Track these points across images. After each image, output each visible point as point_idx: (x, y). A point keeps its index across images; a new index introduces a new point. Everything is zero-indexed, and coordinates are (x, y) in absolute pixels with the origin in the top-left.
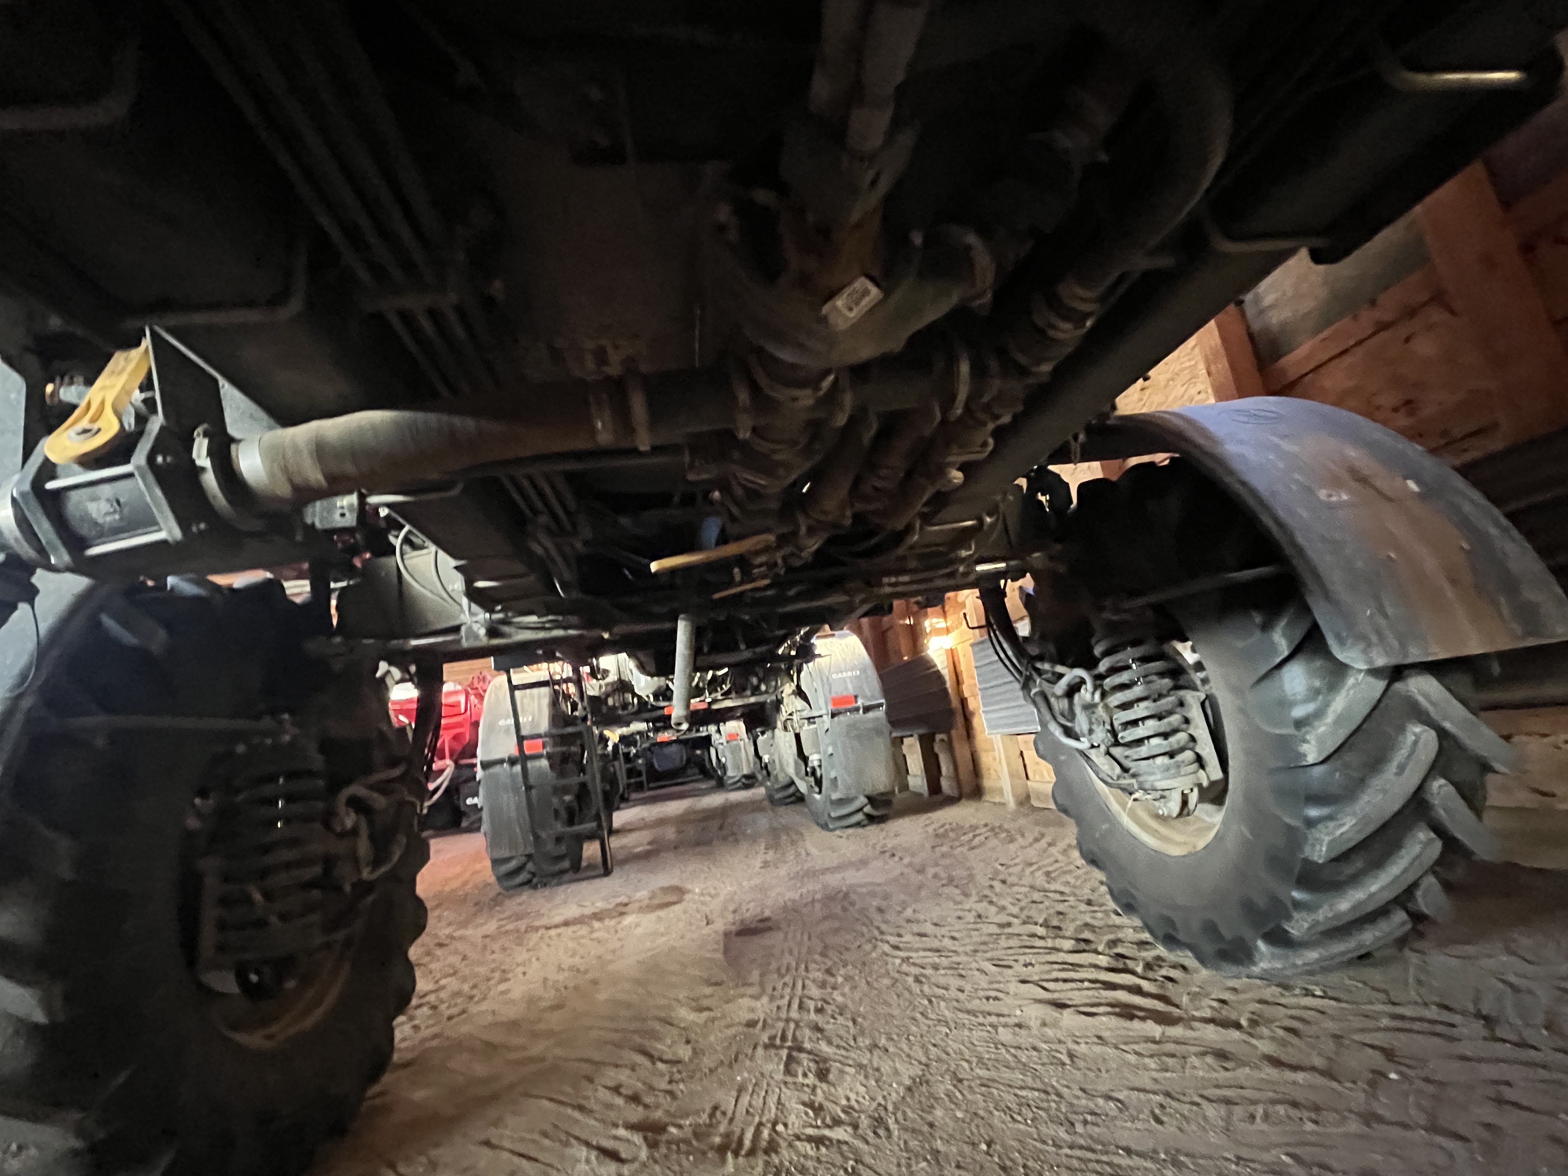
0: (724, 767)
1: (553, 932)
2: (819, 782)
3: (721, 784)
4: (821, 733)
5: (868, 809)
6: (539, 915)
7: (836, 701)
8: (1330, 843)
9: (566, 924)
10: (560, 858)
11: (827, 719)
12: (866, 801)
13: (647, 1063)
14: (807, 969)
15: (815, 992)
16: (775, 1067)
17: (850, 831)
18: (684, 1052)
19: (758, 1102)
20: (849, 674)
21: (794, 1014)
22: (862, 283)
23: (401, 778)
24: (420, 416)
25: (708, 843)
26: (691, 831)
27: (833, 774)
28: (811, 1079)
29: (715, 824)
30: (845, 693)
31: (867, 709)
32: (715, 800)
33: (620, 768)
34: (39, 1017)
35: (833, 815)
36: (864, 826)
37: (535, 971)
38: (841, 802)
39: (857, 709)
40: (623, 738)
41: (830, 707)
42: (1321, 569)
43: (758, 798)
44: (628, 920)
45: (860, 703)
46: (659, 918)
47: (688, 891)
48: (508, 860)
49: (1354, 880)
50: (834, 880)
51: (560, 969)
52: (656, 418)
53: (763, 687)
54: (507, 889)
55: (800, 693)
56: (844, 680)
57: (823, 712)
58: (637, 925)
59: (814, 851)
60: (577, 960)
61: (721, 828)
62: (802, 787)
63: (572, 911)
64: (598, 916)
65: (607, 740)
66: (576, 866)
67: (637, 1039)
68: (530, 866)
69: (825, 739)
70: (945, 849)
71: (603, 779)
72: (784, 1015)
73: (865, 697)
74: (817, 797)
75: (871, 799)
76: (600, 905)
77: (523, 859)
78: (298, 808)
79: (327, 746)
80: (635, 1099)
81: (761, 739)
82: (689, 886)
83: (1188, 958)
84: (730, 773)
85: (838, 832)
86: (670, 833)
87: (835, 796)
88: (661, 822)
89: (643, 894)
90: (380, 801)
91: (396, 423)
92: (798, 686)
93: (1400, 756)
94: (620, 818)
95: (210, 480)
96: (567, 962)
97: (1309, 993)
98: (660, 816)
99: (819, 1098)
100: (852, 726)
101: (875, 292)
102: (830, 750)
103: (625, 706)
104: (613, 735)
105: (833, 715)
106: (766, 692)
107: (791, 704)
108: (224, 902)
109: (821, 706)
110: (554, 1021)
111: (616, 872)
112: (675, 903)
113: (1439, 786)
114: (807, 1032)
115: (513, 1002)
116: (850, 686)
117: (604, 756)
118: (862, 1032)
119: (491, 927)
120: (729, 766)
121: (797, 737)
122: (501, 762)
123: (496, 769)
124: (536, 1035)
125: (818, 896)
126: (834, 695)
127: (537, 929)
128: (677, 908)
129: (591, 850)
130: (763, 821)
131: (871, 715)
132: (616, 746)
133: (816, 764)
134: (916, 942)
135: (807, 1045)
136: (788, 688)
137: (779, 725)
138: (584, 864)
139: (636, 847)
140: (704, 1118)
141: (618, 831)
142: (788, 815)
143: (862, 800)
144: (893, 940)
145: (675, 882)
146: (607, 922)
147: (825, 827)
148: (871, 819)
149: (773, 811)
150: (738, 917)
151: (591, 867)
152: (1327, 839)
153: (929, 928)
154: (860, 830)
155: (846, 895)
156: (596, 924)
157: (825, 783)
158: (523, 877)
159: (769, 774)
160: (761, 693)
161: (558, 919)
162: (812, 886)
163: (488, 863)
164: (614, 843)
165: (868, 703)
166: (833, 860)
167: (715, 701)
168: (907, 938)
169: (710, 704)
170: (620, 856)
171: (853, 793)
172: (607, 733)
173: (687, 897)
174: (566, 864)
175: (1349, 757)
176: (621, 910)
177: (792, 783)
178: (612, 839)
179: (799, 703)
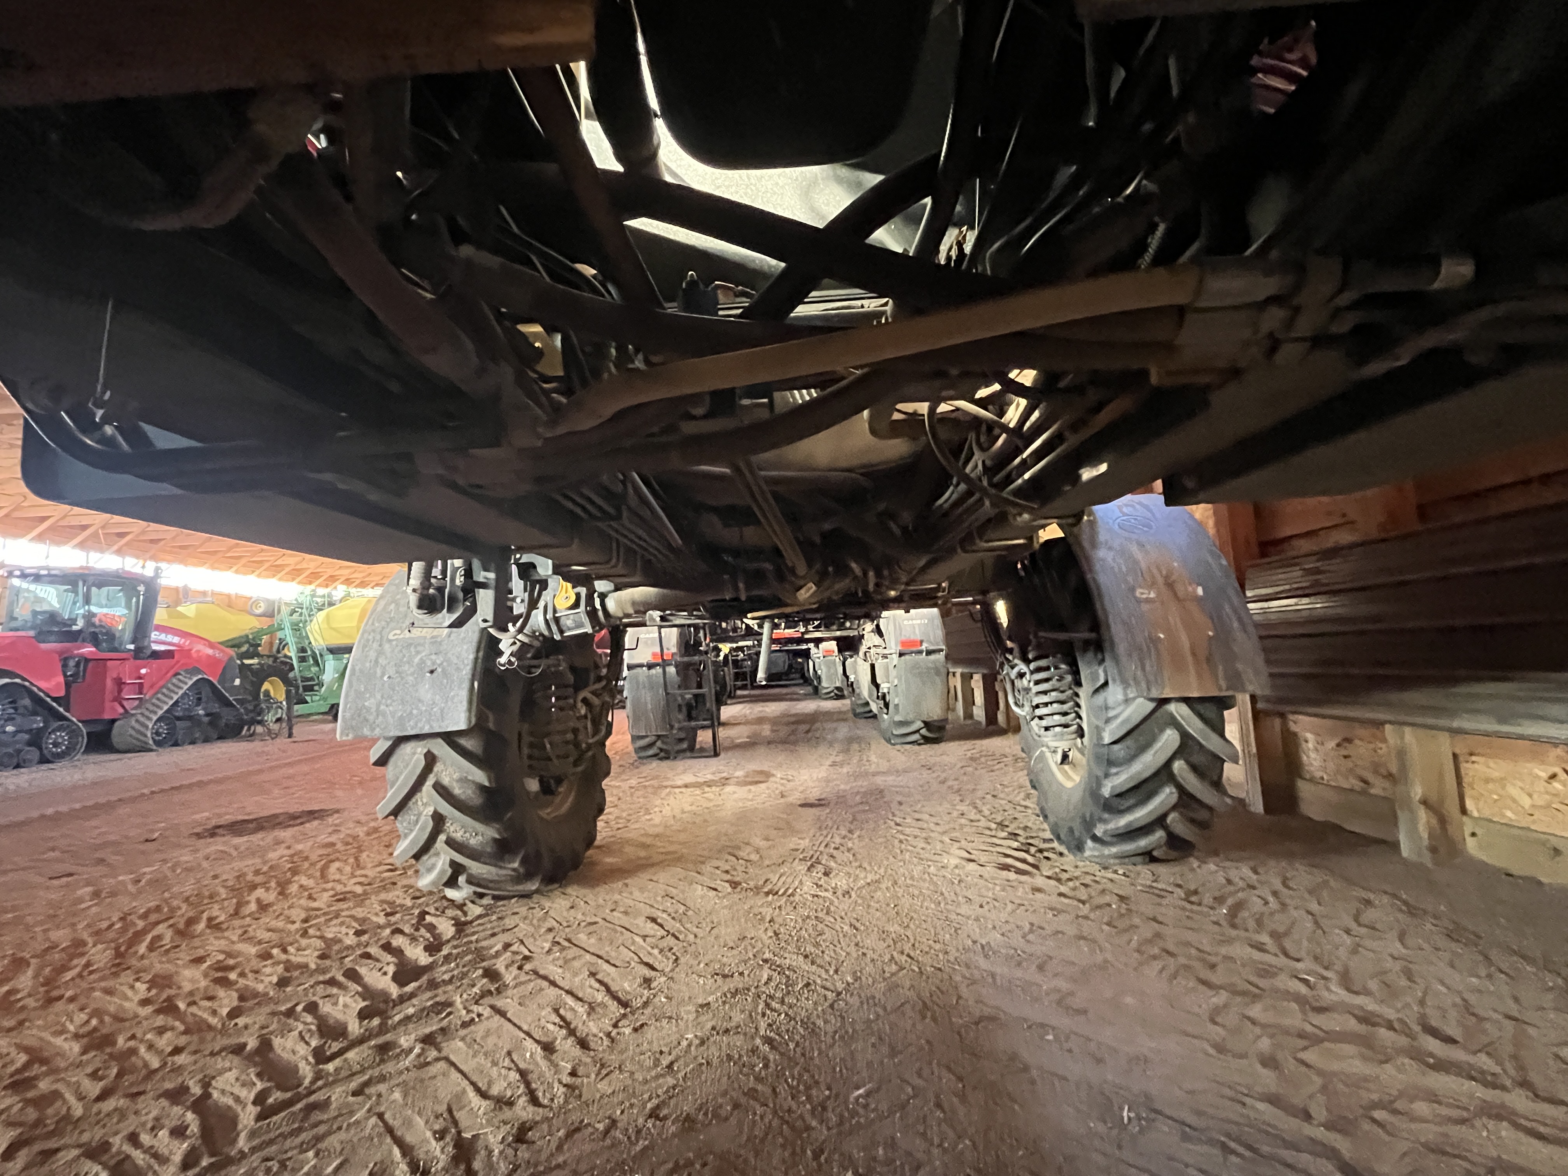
0: (819, 678)
1: (677, 790)
2: (887, 705)
3: (816, 692)
4: (891, 667)
5: (923, 731)
6: (668, 779)
7: (903, 644)
8: (1112, 787)
9: (686, 786)
10: (681, 740)
11: (895, 657)
12: (922, 725)
13: (734, 859)
14: (838, 829)
15: (837, 840)
16: (802, 868)
17: (908, 747)
18: (754, 857)
19: (790, 880)
20: (919, 622)
21: (822, 848)
22: (811, 585)
23: (604, 688)
24: (665, 591)
25: (795, 743)
26: (784, 731)
27: (896, 701)
28: (820, 875)
29: (804, 727)
30: (912, 637)
31: (929, 653)
32: (809, 706)
33: (729, 672)
34: (487, 784)
35: (895, 732)
36: (920, 744)
37: (667, 811)
38: (902, 724)
39: (921, 652)
40: (732, 649)
41: (899, 648)
42: (1116, 640)
43: (844, 709)
44: (728, 789)
45: (923, 647)
46: (750, 791)
47: (773, 775)
48: (643, 737)
49: (1129, 809)
50: (879, 780)
51: (683, 812)
52: (747, 589)
53: (848, 624)
54: (640, 758)
55: (878, 631)
56: (913, 626)
57: (893, 651)
58: (734, 793)
59: (873, 758)
60: (694, 808)
61: (808, 732)
62: (874, 707)
63: (689, 778)
64: (709, 784)
65: (720, 650)
66: (691, 748)
67: (730, 850)
68: (659, 744)
69: (893, 673)
70: (970, 769)
71: (716, 682)
72: (815, 848)
73: (929, 642)
74: (885, 716)
75: (927, 724)
76: (710, 777)
77: (654, 738)
78: (561, 703)
79: (573, 669)
80: (727, 872)
81: (849, 661)
82: (774, 772)
83: (1062, 849)
84: (824, 684)
85: (898, 747)
86: (766, 730)
87: (897, 718)
88: (760, 720)
89: (739, 773)
90: (596, 701)
91: (657, 594)
92: (878, 626)
93: (1158, 745)
94: (727, 712)
95: (600, 614)
96: (688, 808)
97: (1116, 872)
98: (761, 715)
99: (821, 882)
100: (915, 666)
101: (814, 588)
102: (896, 682)
103: (735, 630)
104: (725, 648)
105: (901, 655)
106: (850, 628)
107: (870, 639)
108: (531, 745)
109: (894, 647)
110: (682, 837)
111: (722, 755)
112: (761, 782)
113: (1178, 766)
114: (826, 857)
115: (655, 826)
116: (917, 631)
117: (715, 663)
118: (856, 860)
119: (633, 782)
120: (823, 678)
121: (873, 667)
122: (641, 666)
123: (639, 670)
124: (672, 843)
125: (863, 790)
126: (903, 638)
127: (666, 787)
128: (763, 786)
129: (704, 737)
130: (843, 731)
131: (933, 657)
132: (726, 656)
133: (886, 691)
134: (914, 823)
135: (823, 862)
136: (869, 626)
137: (861, 654)
138: (698, 746)
139: (739, 738)
140: (761, 883)
141: (724, 724)
142: (864, 728)
143: (919, 724)
144: (898, 820)
145: (766, 768)
146: (714, 788)
147: (888, 741)
148: (927, 740)
149: (854, 722)
150: (802, 796)
151: (702, 749)
152: (1110, 785)
153: (926, 817)
154: (916, 747)
155: (881, 791)
156: (707, 789)
157: (891, 707)
158: (651, 752)
159: (853, 690)
160: (847, 629)
161: (679, 783)
162: (863, 784)
163: (629, 737)
164: (722, 733)
165: (932, 648)
166: (884, 766)
167: (807, 632)
168: (908, 820)
169: (803, 633)
170: (726, 744)
171: (910, 717)
172: (720, 646)
173: (772, 779)
174: (685, 745)
175: (1129, 742)
176: (724, 782)
177: (867, 704)
178: (721, 729)
179: (877, 640)
